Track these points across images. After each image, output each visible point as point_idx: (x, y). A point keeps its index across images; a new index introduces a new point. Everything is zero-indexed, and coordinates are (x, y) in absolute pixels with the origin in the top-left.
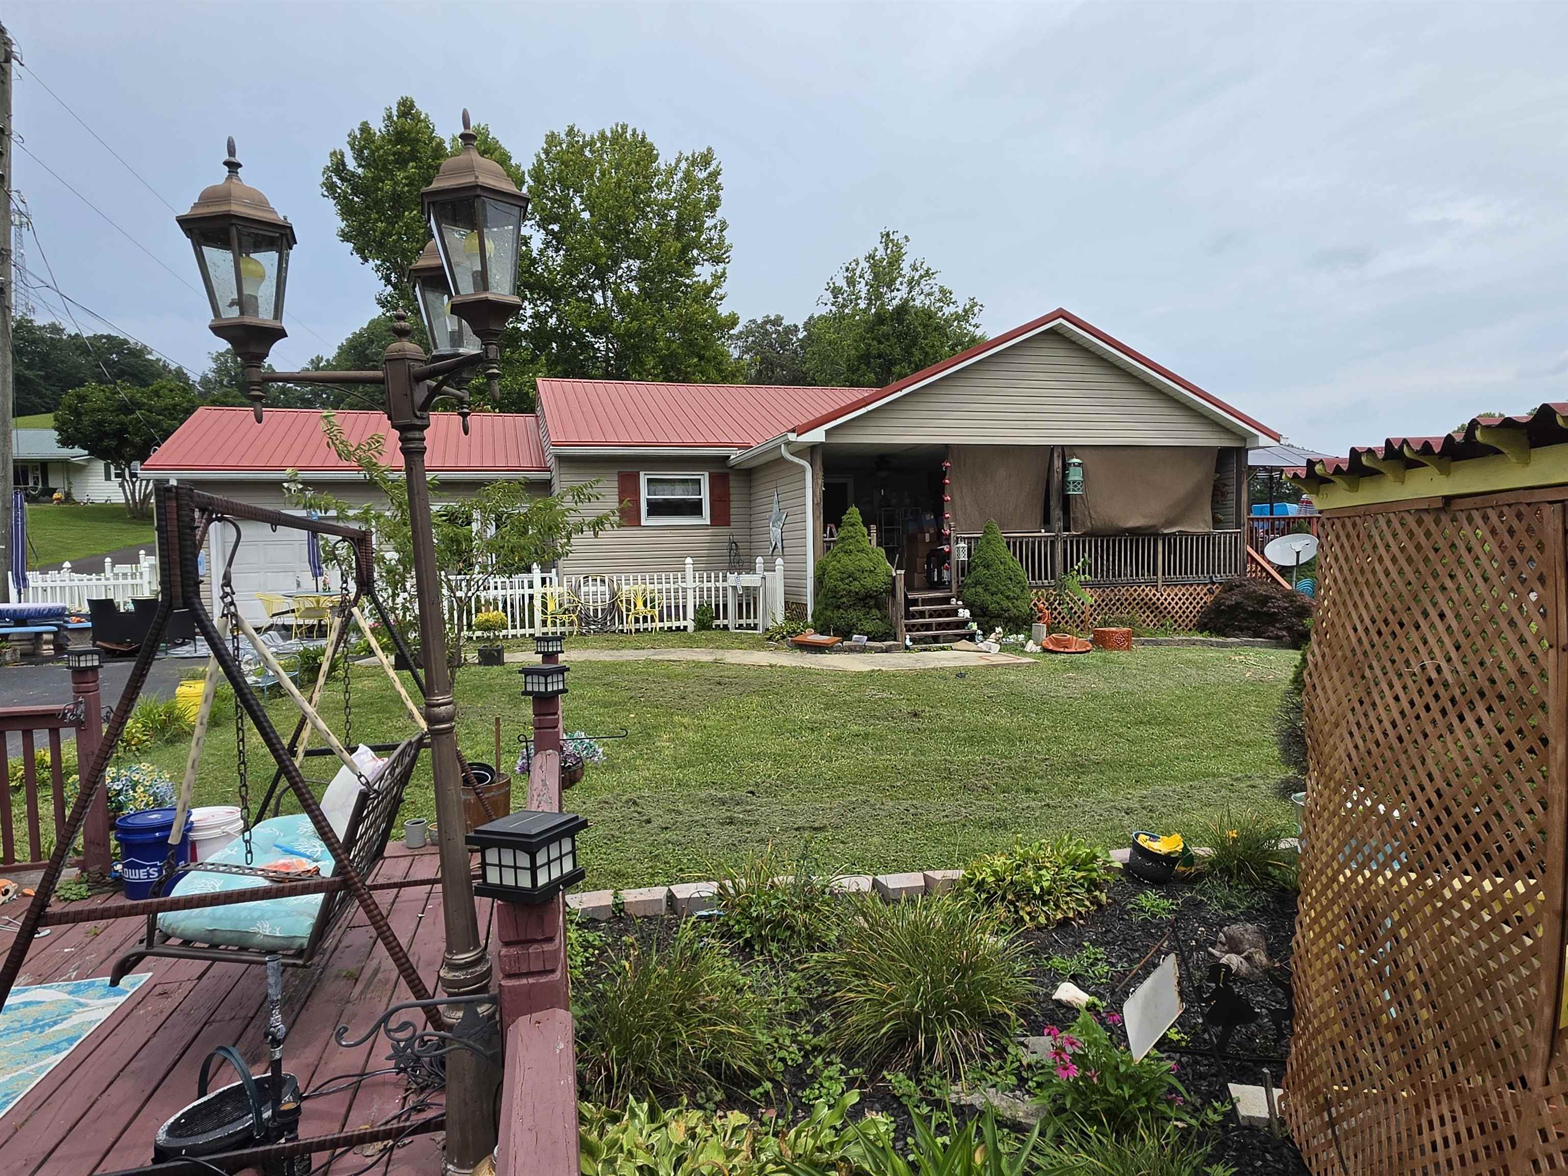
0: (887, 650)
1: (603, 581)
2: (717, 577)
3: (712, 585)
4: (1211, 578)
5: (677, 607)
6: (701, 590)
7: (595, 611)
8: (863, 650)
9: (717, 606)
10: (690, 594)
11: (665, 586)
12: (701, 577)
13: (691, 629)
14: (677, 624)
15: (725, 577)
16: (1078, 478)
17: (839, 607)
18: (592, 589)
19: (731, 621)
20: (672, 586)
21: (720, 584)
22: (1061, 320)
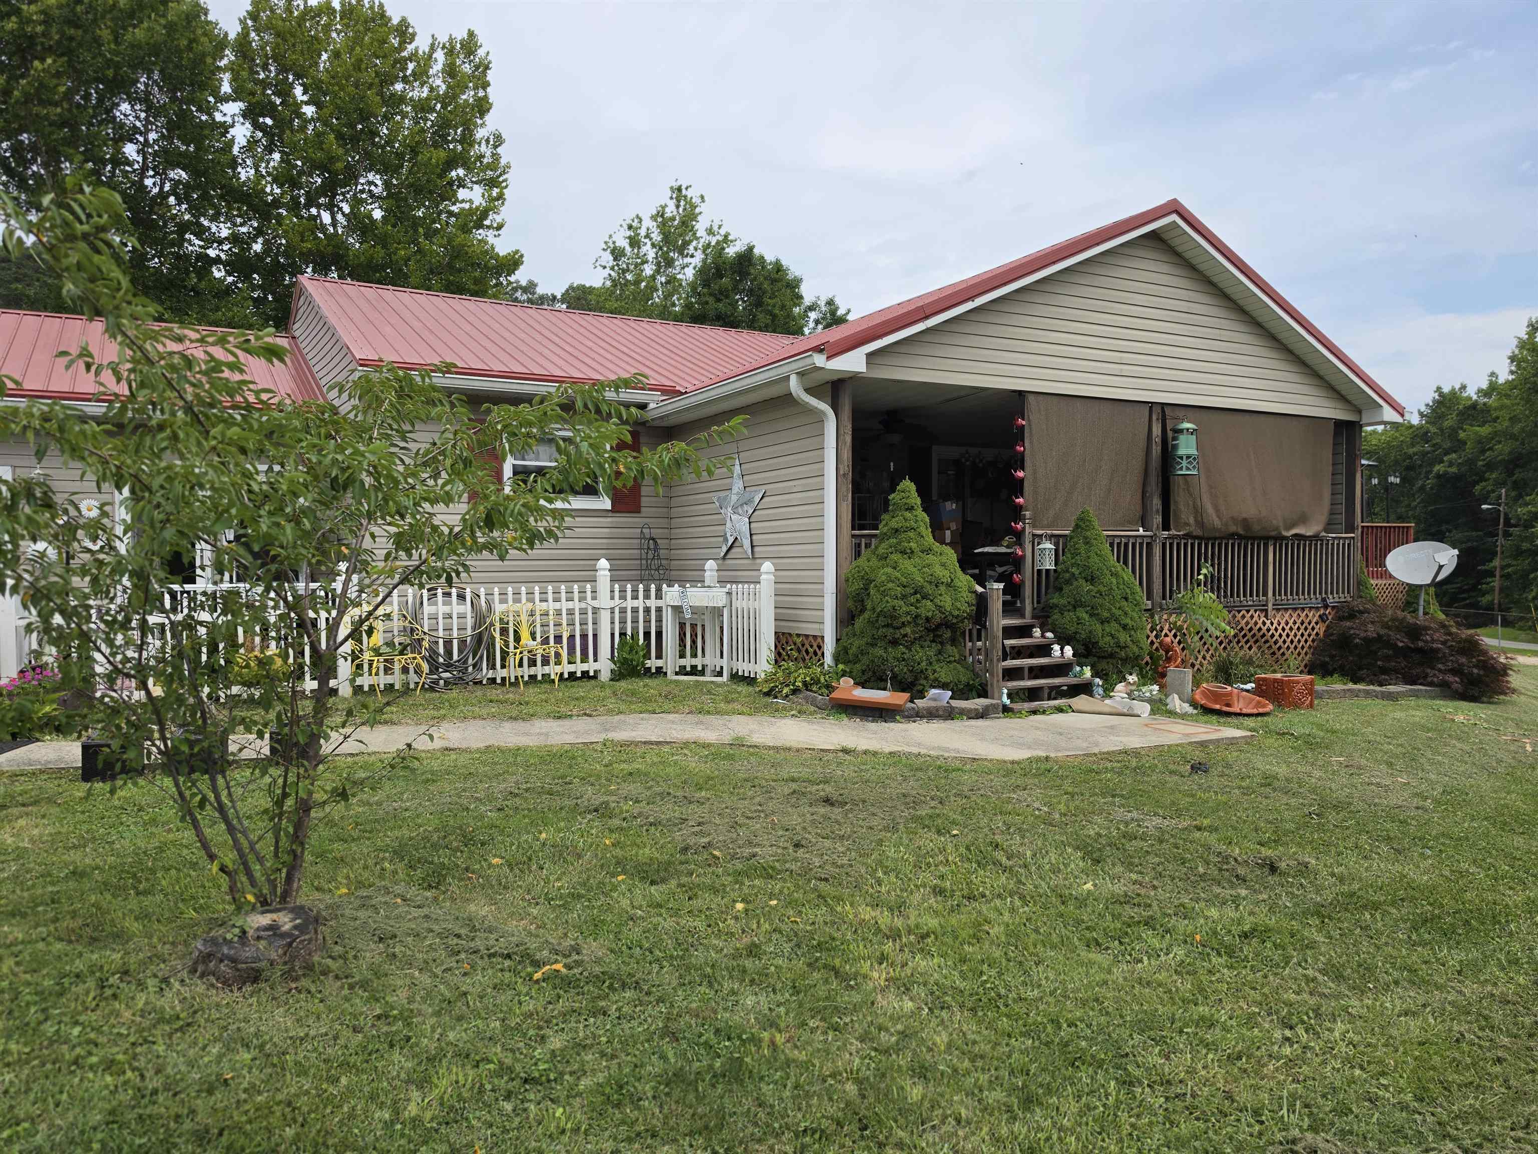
0: (981, 715)
1: (461, 597)
2: (647, 591)
3: (640, 603)
4: (1324, 600)
5: (584, 637)
6: (623, 611)
7: (448, 643)
8: (949, 714)
9: (647, 635)
10: (605, 617)
11: (565, 605)
12: (623, 591)
13: (605, 676)
14: (585, 666)
15: (659, 590)
16: (1193, 451)
17: (894, 643)
18: (442, 609)
19: (670, 661)
20: (576, 605)
21: (653, 603)
22: (1174, 217)
